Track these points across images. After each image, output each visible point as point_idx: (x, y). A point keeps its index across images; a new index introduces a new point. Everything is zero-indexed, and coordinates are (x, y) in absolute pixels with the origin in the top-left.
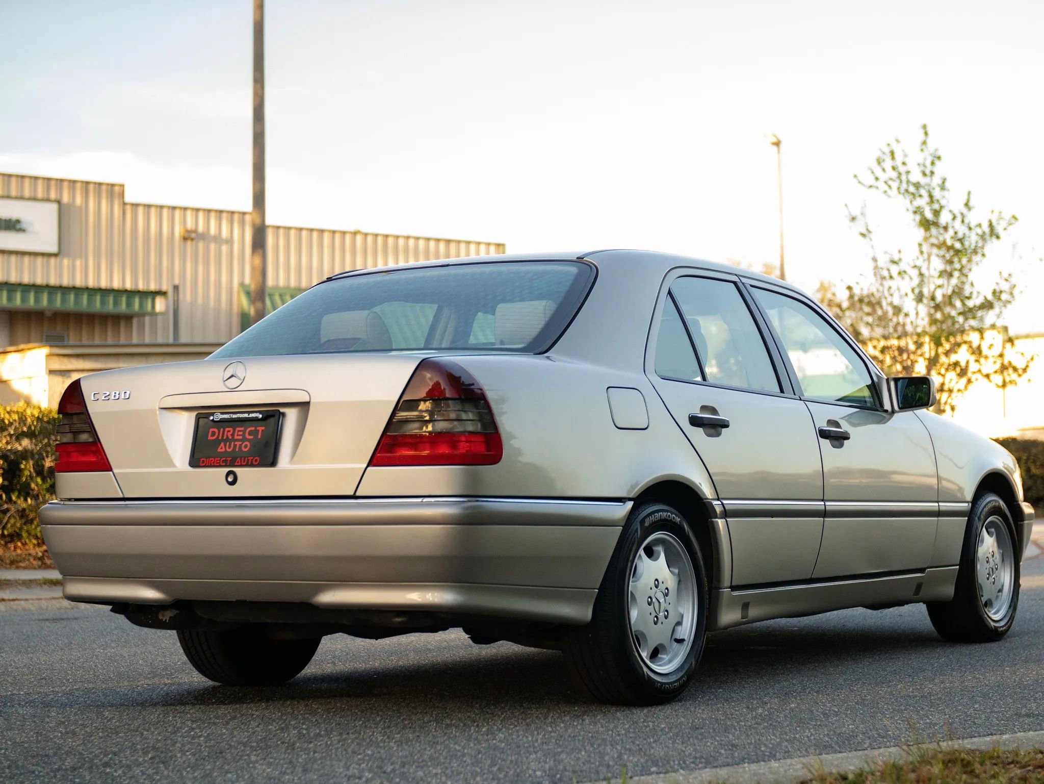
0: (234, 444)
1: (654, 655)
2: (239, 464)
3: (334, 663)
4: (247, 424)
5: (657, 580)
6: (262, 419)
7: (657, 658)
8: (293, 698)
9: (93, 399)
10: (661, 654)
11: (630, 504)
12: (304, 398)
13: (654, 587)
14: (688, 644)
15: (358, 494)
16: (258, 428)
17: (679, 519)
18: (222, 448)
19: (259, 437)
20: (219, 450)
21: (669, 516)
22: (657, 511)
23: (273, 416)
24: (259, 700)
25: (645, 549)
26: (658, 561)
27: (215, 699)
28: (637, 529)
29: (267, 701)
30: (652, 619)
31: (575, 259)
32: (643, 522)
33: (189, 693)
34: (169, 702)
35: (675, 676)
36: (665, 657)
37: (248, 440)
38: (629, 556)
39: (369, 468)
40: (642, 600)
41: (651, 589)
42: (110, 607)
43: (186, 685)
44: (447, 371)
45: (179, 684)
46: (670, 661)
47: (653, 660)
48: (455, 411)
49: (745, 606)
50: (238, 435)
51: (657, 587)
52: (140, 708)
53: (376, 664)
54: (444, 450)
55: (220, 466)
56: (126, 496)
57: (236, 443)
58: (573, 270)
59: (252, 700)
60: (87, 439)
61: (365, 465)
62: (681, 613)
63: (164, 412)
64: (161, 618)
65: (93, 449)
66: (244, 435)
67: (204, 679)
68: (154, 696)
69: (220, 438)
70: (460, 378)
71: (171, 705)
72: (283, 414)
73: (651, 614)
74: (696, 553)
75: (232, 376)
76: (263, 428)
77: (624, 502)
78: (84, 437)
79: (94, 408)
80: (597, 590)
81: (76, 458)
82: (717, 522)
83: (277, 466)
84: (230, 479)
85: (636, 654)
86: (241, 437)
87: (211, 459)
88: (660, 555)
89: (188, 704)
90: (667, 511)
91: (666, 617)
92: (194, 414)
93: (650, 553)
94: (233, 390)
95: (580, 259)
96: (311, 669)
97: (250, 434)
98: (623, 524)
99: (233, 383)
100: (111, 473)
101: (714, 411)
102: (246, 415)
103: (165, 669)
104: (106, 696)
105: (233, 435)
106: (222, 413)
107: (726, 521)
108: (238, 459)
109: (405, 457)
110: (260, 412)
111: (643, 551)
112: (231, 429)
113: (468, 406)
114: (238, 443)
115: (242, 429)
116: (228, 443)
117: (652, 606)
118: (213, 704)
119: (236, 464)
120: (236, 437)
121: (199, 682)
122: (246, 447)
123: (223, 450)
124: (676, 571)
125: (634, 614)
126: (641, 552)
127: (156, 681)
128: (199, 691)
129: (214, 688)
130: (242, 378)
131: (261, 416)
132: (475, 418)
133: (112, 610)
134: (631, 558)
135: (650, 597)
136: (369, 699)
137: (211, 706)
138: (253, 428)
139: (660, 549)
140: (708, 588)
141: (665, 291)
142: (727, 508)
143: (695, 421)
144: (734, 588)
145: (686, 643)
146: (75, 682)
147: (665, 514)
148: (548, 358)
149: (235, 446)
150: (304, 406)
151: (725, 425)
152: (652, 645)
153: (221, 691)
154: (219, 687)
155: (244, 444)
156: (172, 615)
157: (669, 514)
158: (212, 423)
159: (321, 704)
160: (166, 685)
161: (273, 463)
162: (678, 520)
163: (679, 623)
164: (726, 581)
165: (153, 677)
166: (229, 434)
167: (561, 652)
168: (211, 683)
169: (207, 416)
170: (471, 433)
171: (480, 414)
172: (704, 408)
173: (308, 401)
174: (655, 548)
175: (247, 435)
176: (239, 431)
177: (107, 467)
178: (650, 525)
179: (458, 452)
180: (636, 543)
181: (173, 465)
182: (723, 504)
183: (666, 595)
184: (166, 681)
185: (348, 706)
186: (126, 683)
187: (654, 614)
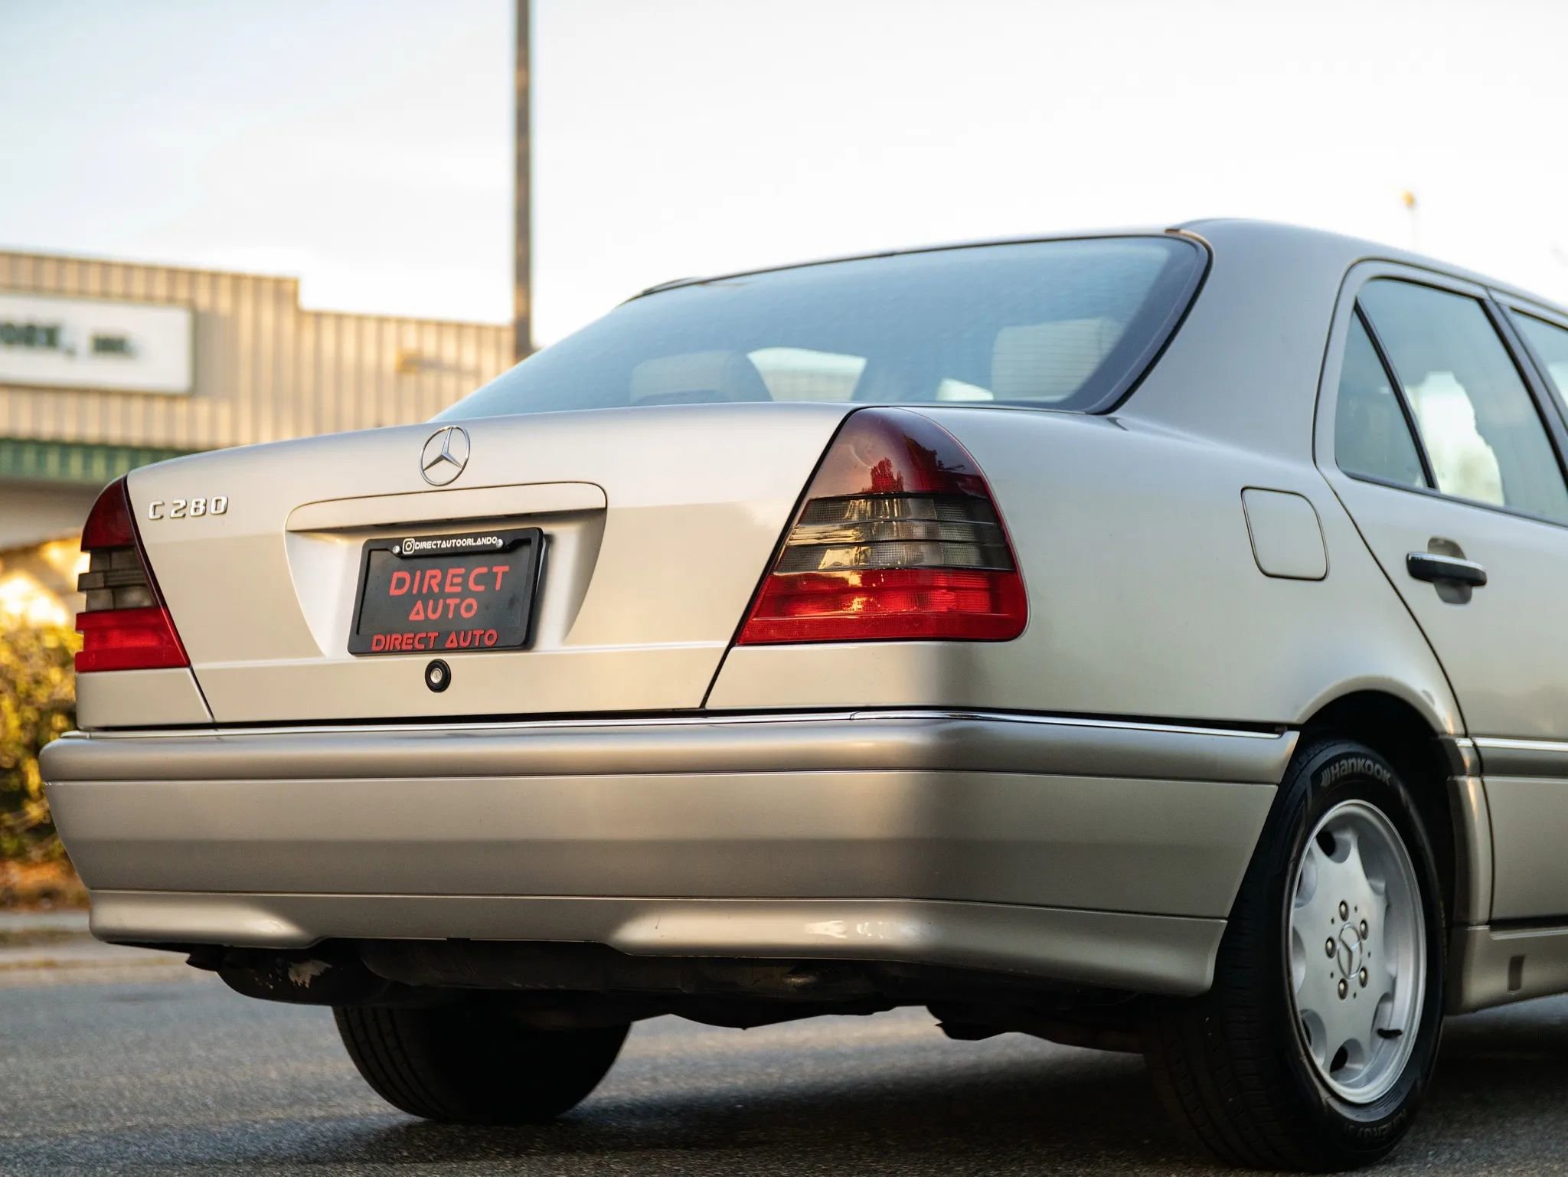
0: (445, 603)
1: (1339, 1062)
2: (455, 645)
3: (655, 1080)
4: (473, 559)
5: (1343, 903)
6: (504, 550)
7: (1344, 1069)
8: (569, 1150)
9: (151, 516)
10: (1351, 1062)
11: (1292, 738)
12: (591, 499)
13: (1338, 919)
14: (1407, 1042)
15: (709, 706)
16: (495, 569)
17: (1388, 776)
18: (418, 613)
19: (498, 587)
20: (412, 617)
21: (1369, 766)
22: (1347, 756)
23: (527, 542)
24: (500, 1154)
25: (1319, 837)
26: (1345, 863)
27: (407, 1149)
28: (1305, 792)
29: (517, 1155)
30: (1334, 985)
31: (1162, 232)
32: (1317, 776)
33: (357, 1137)
34: (312, 1157)
35: (1382, 1109)
36: (1361, 1068)
37: (474, 594)
38: (1290, 852)
39: (734, 649)
40: (1313, 944)
41: (1333, 921)
42: (186, 956)
43: (354, 1121)
44: (905, 437)
45: (342, 1119)
46: (1370, 1078)
47: (1335, 1073)
48: (923, 520)
49: (1516, 965)
50: (452, 584)
51: (1344, 917)
52: (248, 1168)
53: (739, 1082)
54: (900, 607)
55: (414, 651)
56: (219, 719)
57: (448, 601)
58: (1159, 253)
59: (485, 1155)
60: (141, 602)
61: (726, 643)
62: (1391, 976)
63: (298, 538)
64: (293, 978)
65: (154, 621)
66: (464, 584)
67: (392, 1109)
68: (284, 1144)
69: (415, 592)
70: (934, 453)
71: (316, 1161)
72: (550, 539)
73: (1332, 975)
74: (1424, 849)
75: (441, 458)
76: (506, 568)
77: (1281, 733)
78: (135, 598)
79: (154, 535)
80: (1225, 922)
81: (118, 640)
82: (1465, 784)
83: (535, 649)
84: (436, 678)
85: (1306, 1061)
86: (459, 589)
87: (394, 636)
88: (1350, 848)
89: (351, 1161)
90: (1366, 757)
91: (1363, 983)
92: (359, 543)
93: (1329, 845)
94: (442, 488)
95: (1172, 233)
96: (609, 1090)
97: (476, 583)
98: (1280, 780)
99: (443, 472)
100: (187, 670)
101: (1454, 549)
102: (470, 542)
103: (319, 1089)
104: (185, 1140)
105: (441, 585)
106: (419, 539)
107: (1483, 784)
108: (453, 636)
109: (813, 623)
110: (499, 535)
111: (1315, 840)
112: (437, 572)
113: (950, 514)
114: (452, 602)
115: (462, 571)
116: (431, 603)
117: (1335, 957)
118: (403, 1160)
119: (448, 645)
120: (448, 589)
121: (380, 1116)
122: (469, 610)
123: (421, 617)
124: (1382, 885)
125: (1299, 973)
126: (1312, 843)
127: (295, 1112)
128: (379, 1132)
129: (410, 1127)
130: (462, 465)
131: (500, 543)
132: (970, 537)
133: (189, 962)
134: (1294, 855)
135: (1330, 939)
136: (728, 1152)
137: (397, 1166)
138: (484, 570)
139: (1348, 837)
140: (1447, 922)
141: (1347, 306)
142: (1483, 754)
143: (1419, 569)
144: (1495, 924)
145: (1403, 1039)
146: (133, 1113)
147: (1361, 762)
148: (1113, 421)
149: (446, 607)
150: (594, 517)
151: (1476, 579)
152: (1335, 1040)
153: (424, 1134)
154: (421, 1125)
155: (464, 605)
156: (317, 973)
157: (1369, 762)
158: (398, 561)
159: (629, 1163)
160: (313, 1119)
161: (527, 643)
162: (1386, 775)
163: (1388, 997)
164: (1481, 911)
165: (291, 1105)
166: (434, 582)
167: (1141, 1055)
168: (404, 1117)
169: (386, 545)
170: (958, 570)
171: (977, 530)
172: (1435, 544)
173: (604, 506)
174: (1337, 836)
175: (471, 585)
176: (454, 576)
177: (177, 658)
178: (1332, 784)
179: (929, 611)
180: (1303, 822)
181: (318, 653)
182: (1475, 746)
183: (1363, 935)
184: (317, 1113)
185: (685, 1168)
186: (234, 1117)
187: (1339, 976)
